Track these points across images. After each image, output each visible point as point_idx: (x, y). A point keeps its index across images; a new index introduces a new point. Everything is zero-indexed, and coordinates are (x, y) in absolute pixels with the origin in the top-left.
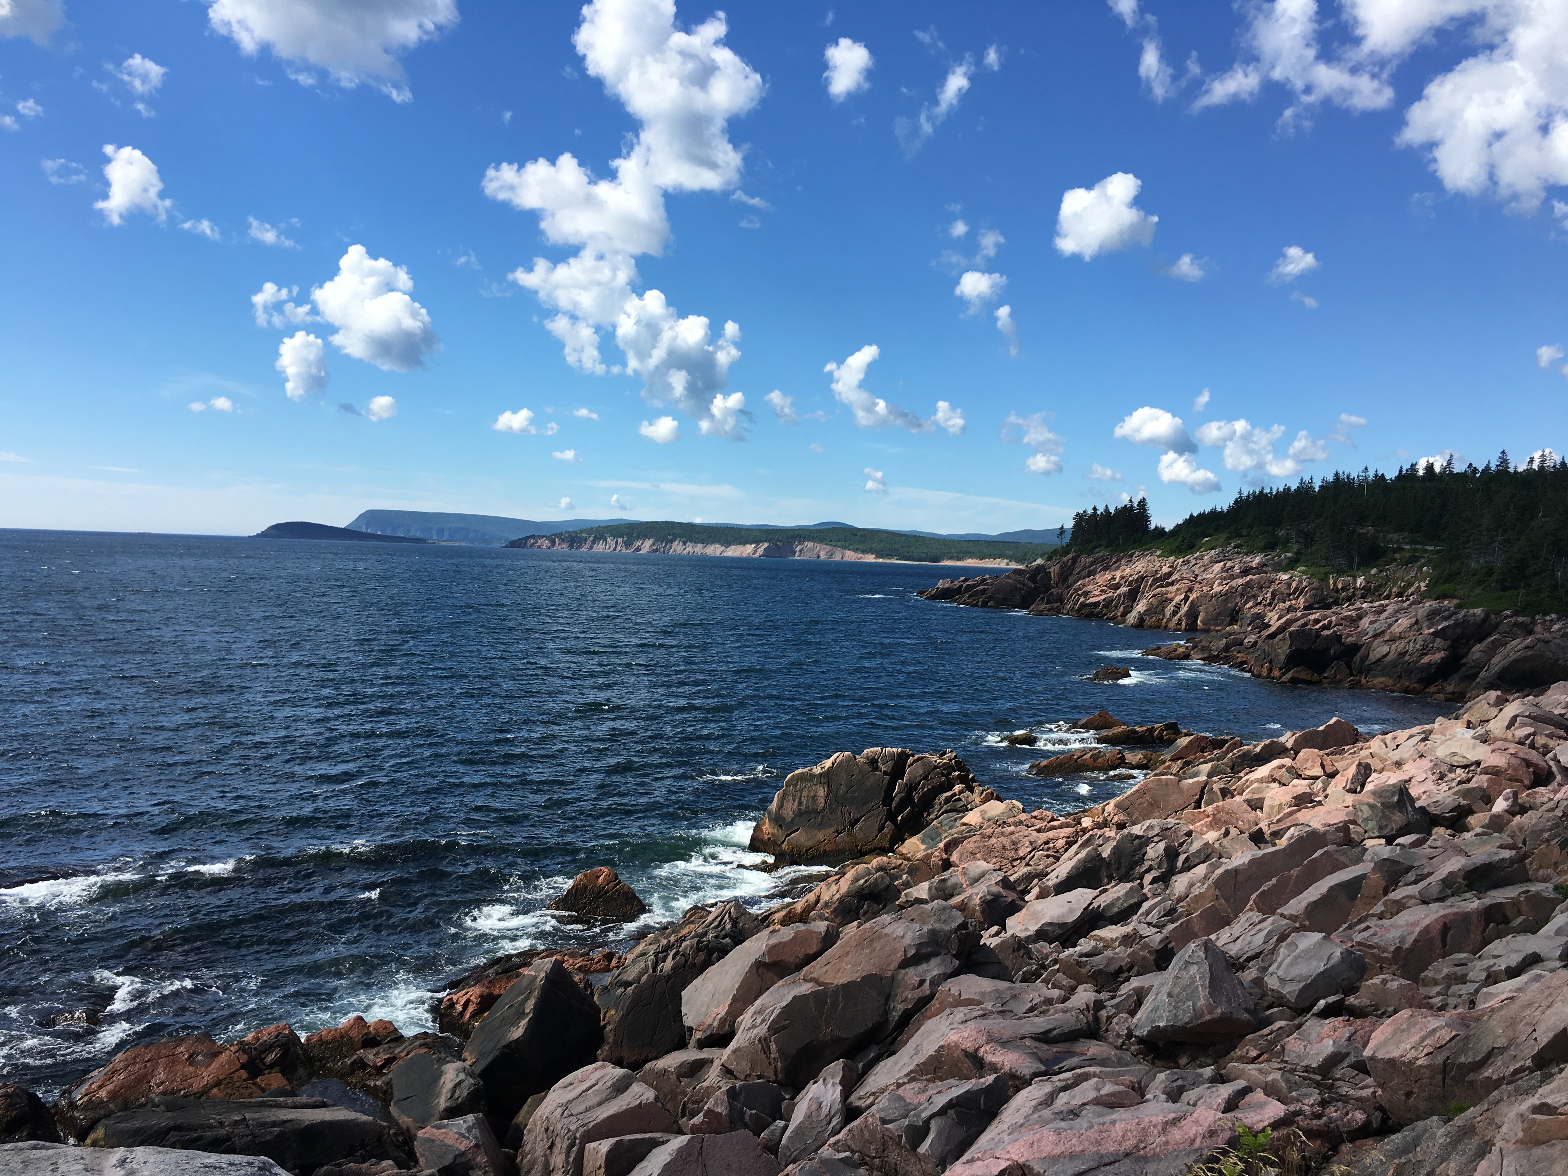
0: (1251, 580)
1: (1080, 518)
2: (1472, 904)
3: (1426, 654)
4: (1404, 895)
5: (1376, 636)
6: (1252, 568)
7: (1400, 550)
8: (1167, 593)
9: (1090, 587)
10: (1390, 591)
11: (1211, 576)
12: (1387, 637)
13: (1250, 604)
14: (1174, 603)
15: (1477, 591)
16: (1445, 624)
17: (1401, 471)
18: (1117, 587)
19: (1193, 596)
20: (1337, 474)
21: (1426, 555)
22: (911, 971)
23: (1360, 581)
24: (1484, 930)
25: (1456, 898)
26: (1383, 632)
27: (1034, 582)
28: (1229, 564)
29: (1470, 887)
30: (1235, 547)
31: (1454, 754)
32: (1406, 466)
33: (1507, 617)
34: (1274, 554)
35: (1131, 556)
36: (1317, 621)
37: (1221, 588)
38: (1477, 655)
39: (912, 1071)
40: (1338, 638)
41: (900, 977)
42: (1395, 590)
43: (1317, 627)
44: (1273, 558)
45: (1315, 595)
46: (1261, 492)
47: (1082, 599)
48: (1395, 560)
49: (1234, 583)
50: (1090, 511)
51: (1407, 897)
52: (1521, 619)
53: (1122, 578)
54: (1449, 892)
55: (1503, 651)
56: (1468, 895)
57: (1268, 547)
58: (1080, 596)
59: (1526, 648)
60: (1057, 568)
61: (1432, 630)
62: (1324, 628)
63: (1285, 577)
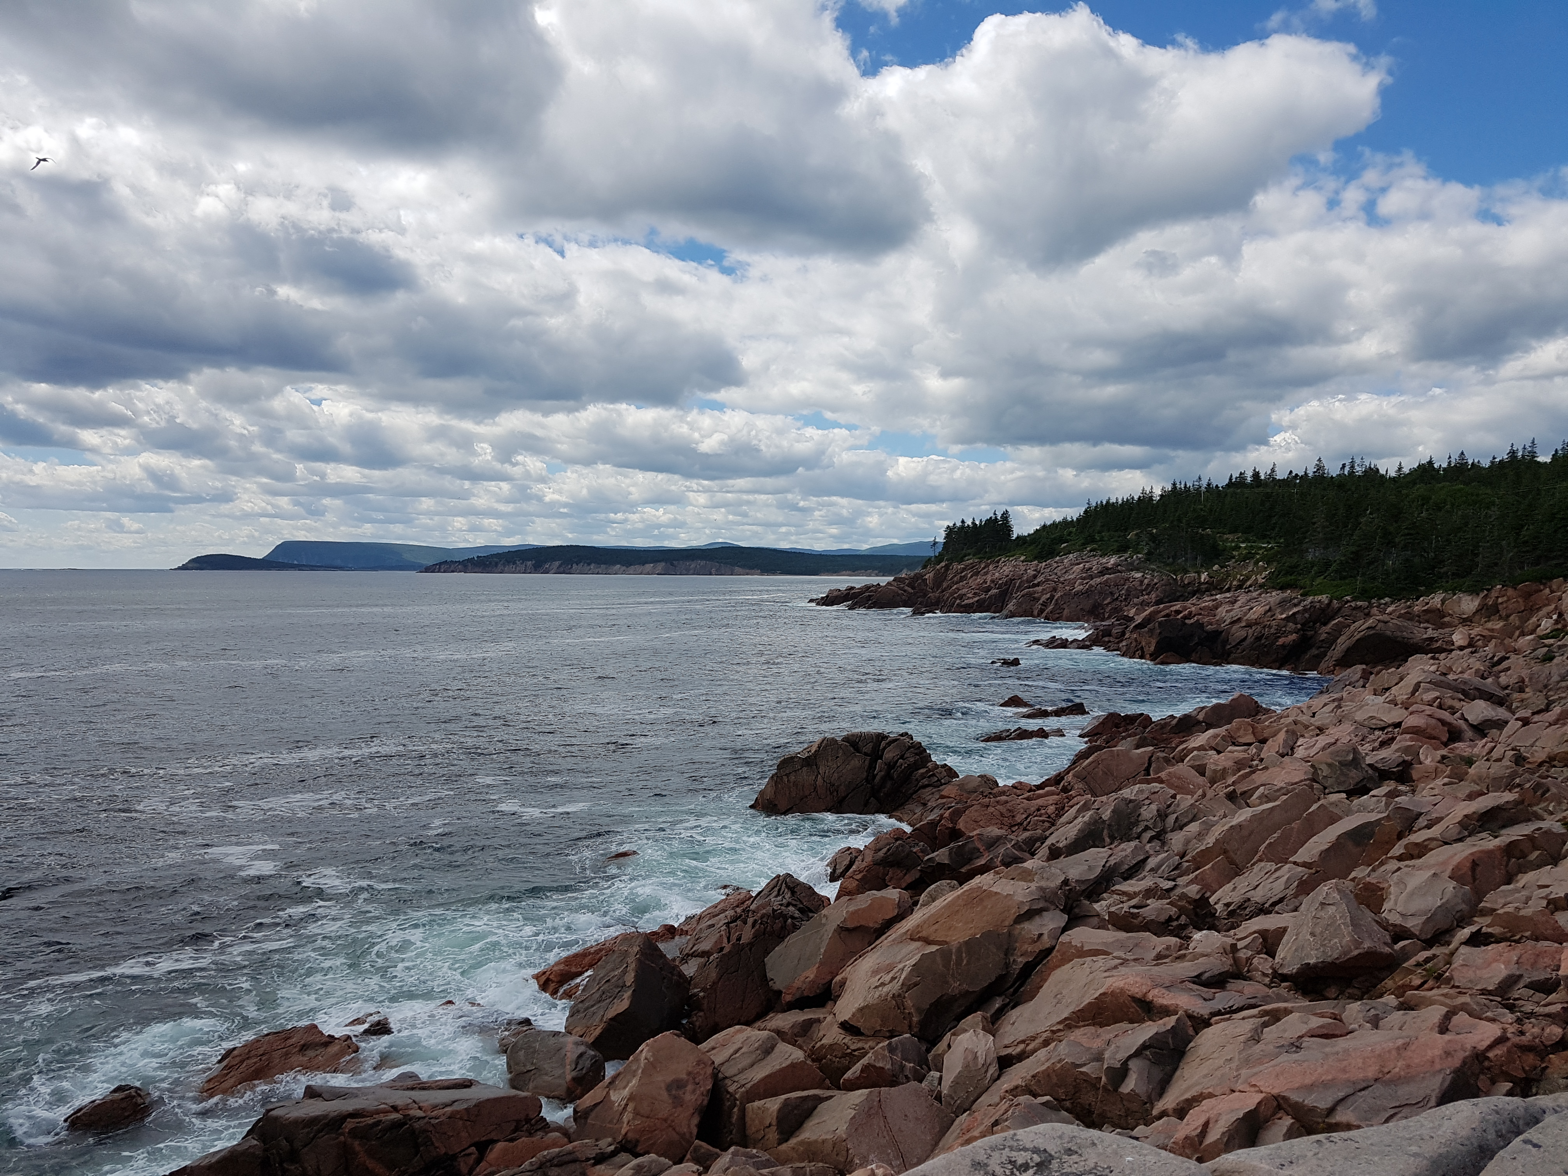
0: (1108, 579)
1: (951, 532)
2: (1488, 843)
3: (1279, 637)
4: (1426, 837)
5: (1233, 623)
6: (1107, 569)
7: (1237, 548)
8: (1035, 592)
9: (964, 591)
10: (1231, 584)
11: (1072, 577)
12: (1243, 624)
13: (1108, 600)
14: (1041, 602)
15: (1319, 580)
16: (1295, 610)
17: (1231, 479)
18: (988, 589)
19: (1058, 595)
20: (1174, 484)
21: (1260, 552)
22: (1026, 925)
23: (1204, 577)
24: (1507, 865)
25: (1473, 838)
26: (1239, 620)
27: (913, 588)
28: (1087, 565)
29: (1482, 828)
30: (1091, 551)
31: (1372, 718)
32: (1236, 475)
33: (1348, 601)
34: (1127, 555)
35: (998, 562)
36: (1178, 612)
37: (1082, 587)
38: (1324, 636)
39: (1066, 1019)
40: (1200, 625)
41: (1016, 932)
42: (1235, 583)
43: (1179, 617)
44: (1126, 560)
45: (1165, 591)
46: (1108, 502)
47: (958, 601)
48: (1233, 557)
49: (1092, 582)
50: (959, 524)
51: (1429, 839)
52: (1359, 603)
53: (992, 581)
54: (1466, 833)
55: (1348, 632)
56: (1484, 835)
57: (1121, 549)
58: (956, 599)
59: (1368, 628)
60: (931, 575)
61: (1284, 616)
62: (1185, 617)
63: (1138, 575)
